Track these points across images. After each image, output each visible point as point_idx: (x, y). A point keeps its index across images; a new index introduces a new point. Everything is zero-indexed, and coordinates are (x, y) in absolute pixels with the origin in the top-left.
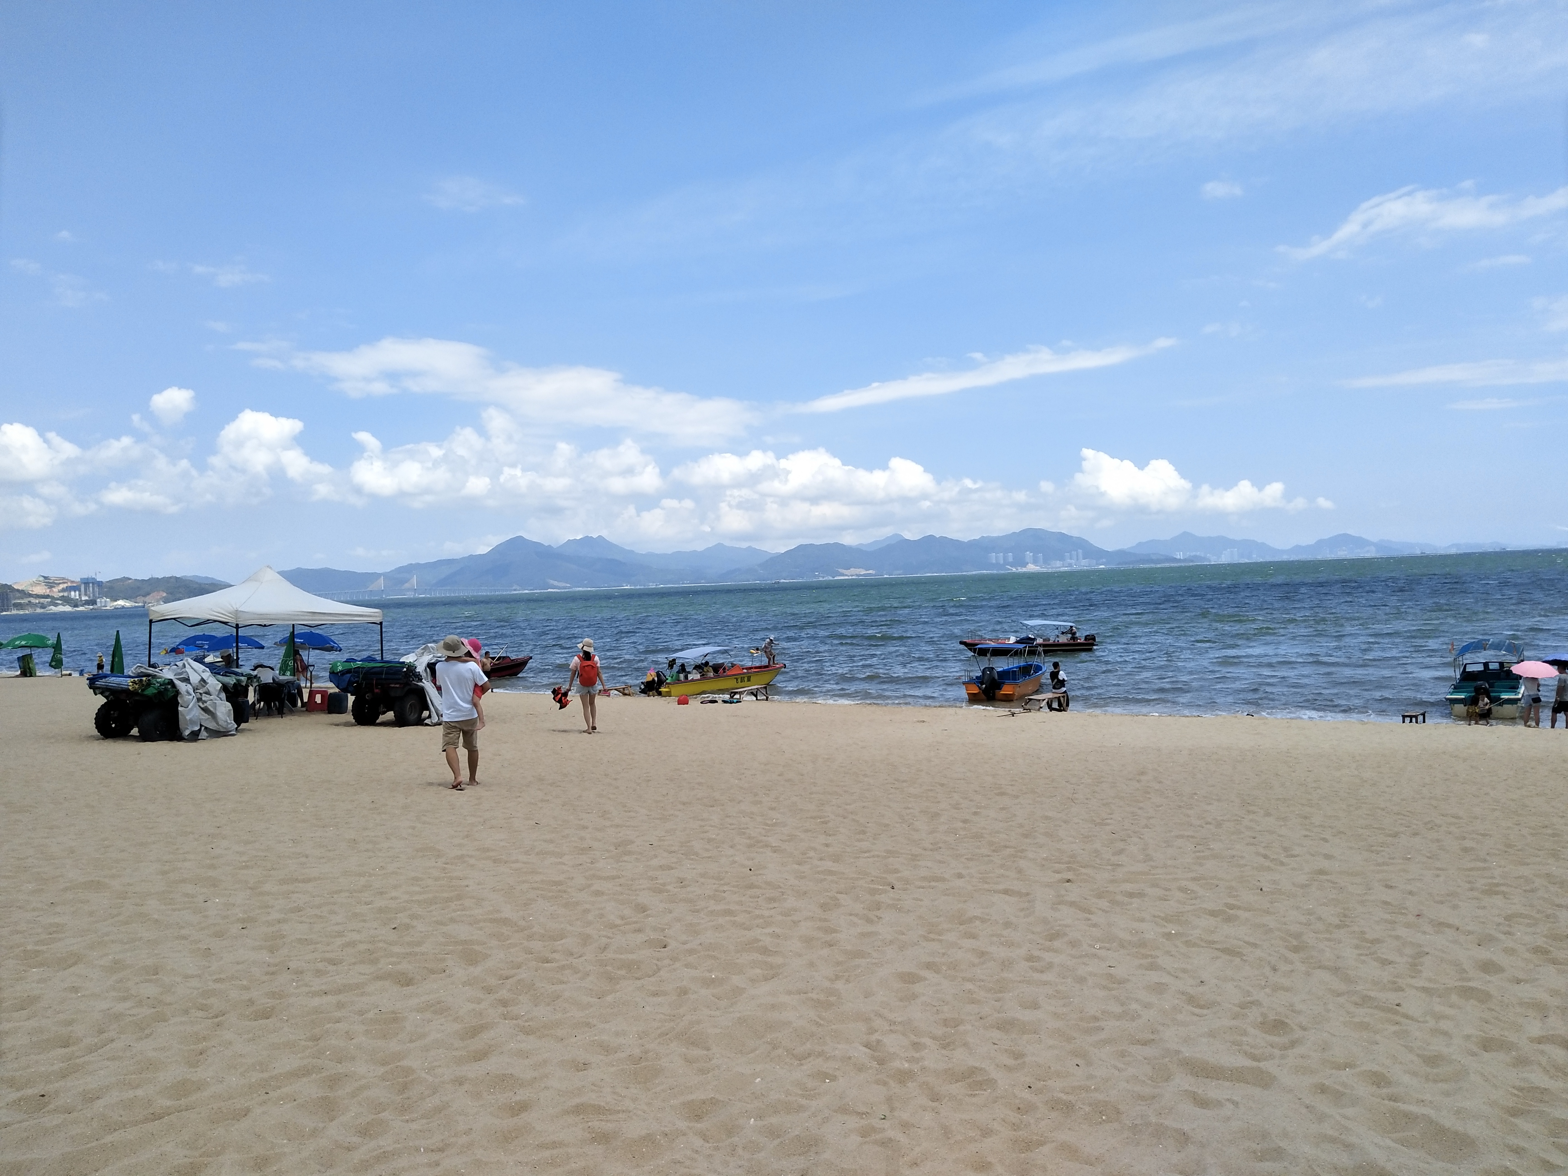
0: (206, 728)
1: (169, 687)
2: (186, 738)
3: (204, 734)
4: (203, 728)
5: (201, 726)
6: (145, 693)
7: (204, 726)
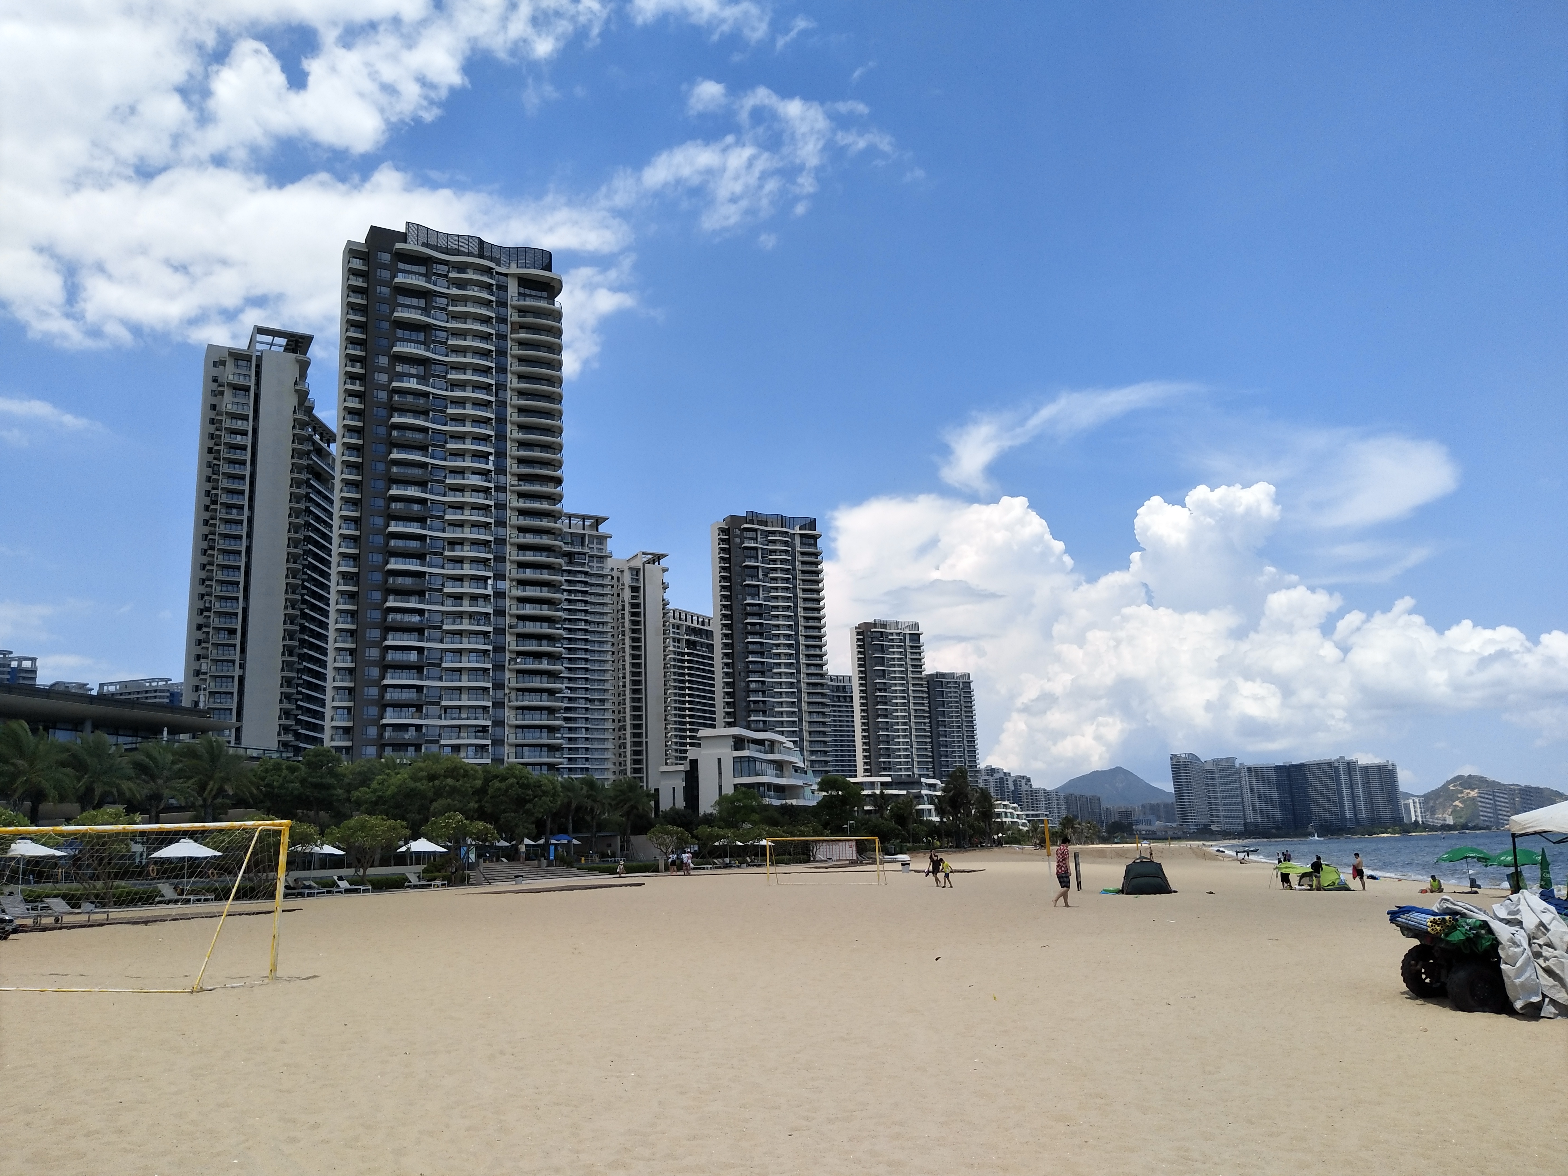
0: (1551, 999)
1: (1483, 932)
2: (1520, 1012)
3: (1548, 1009)
4: (1547, 1000)
5: (1544, 996)
6: (1448, 939)
7: (1548, 997)
